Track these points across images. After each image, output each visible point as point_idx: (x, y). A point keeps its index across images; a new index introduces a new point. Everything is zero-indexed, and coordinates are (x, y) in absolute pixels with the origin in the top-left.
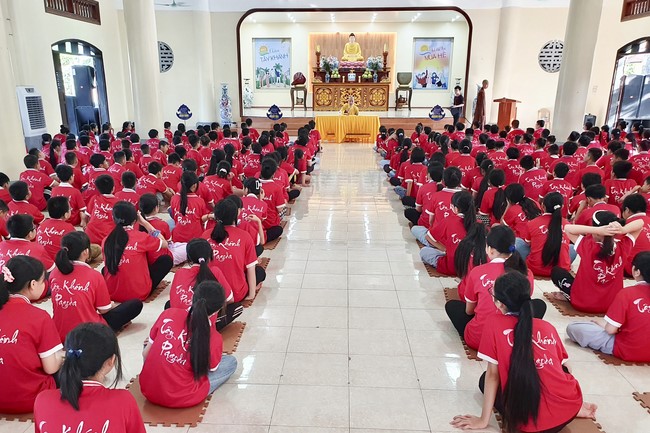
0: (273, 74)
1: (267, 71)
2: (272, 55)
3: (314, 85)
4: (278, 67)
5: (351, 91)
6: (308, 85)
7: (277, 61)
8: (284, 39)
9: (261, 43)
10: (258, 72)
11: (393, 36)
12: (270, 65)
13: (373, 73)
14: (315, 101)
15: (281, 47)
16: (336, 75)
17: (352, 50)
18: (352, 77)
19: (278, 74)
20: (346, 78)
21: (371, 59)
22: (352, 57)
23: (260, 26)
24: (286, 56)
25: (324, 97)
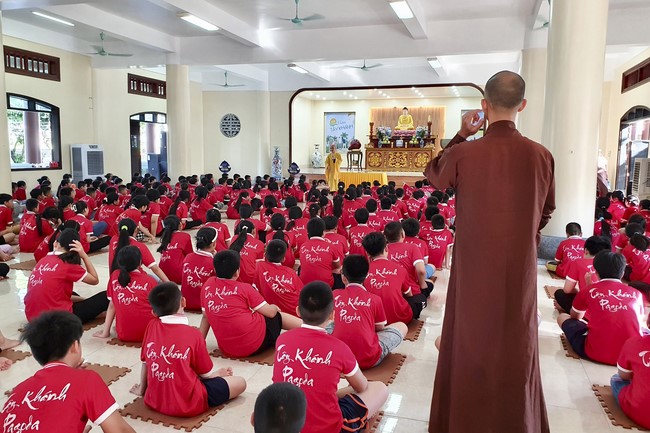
0: (340, 141)
1: (335, 138)
2: (340, 125)
3: (367, 150)
4: (344, 135)
5: (398, 154)
6: (363, 149)
7: (344, 131)
8: (350, 113)
9: (332, 116)
10: (328, 139)
11: (443, 109)
12: (338, 134)
13: (419, 140)
14: (368, 163)
15: (347, 119)
16: (386, 141)
17: (405, 121)
18: (399, 143)
19: (344, 141)
20: (395, 144)
21: (419, 129)
22: (404, 126)
23: (332, 102)
24: (352, 126)
25: (375, 160)
